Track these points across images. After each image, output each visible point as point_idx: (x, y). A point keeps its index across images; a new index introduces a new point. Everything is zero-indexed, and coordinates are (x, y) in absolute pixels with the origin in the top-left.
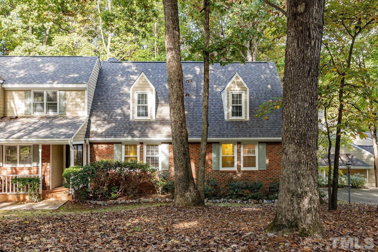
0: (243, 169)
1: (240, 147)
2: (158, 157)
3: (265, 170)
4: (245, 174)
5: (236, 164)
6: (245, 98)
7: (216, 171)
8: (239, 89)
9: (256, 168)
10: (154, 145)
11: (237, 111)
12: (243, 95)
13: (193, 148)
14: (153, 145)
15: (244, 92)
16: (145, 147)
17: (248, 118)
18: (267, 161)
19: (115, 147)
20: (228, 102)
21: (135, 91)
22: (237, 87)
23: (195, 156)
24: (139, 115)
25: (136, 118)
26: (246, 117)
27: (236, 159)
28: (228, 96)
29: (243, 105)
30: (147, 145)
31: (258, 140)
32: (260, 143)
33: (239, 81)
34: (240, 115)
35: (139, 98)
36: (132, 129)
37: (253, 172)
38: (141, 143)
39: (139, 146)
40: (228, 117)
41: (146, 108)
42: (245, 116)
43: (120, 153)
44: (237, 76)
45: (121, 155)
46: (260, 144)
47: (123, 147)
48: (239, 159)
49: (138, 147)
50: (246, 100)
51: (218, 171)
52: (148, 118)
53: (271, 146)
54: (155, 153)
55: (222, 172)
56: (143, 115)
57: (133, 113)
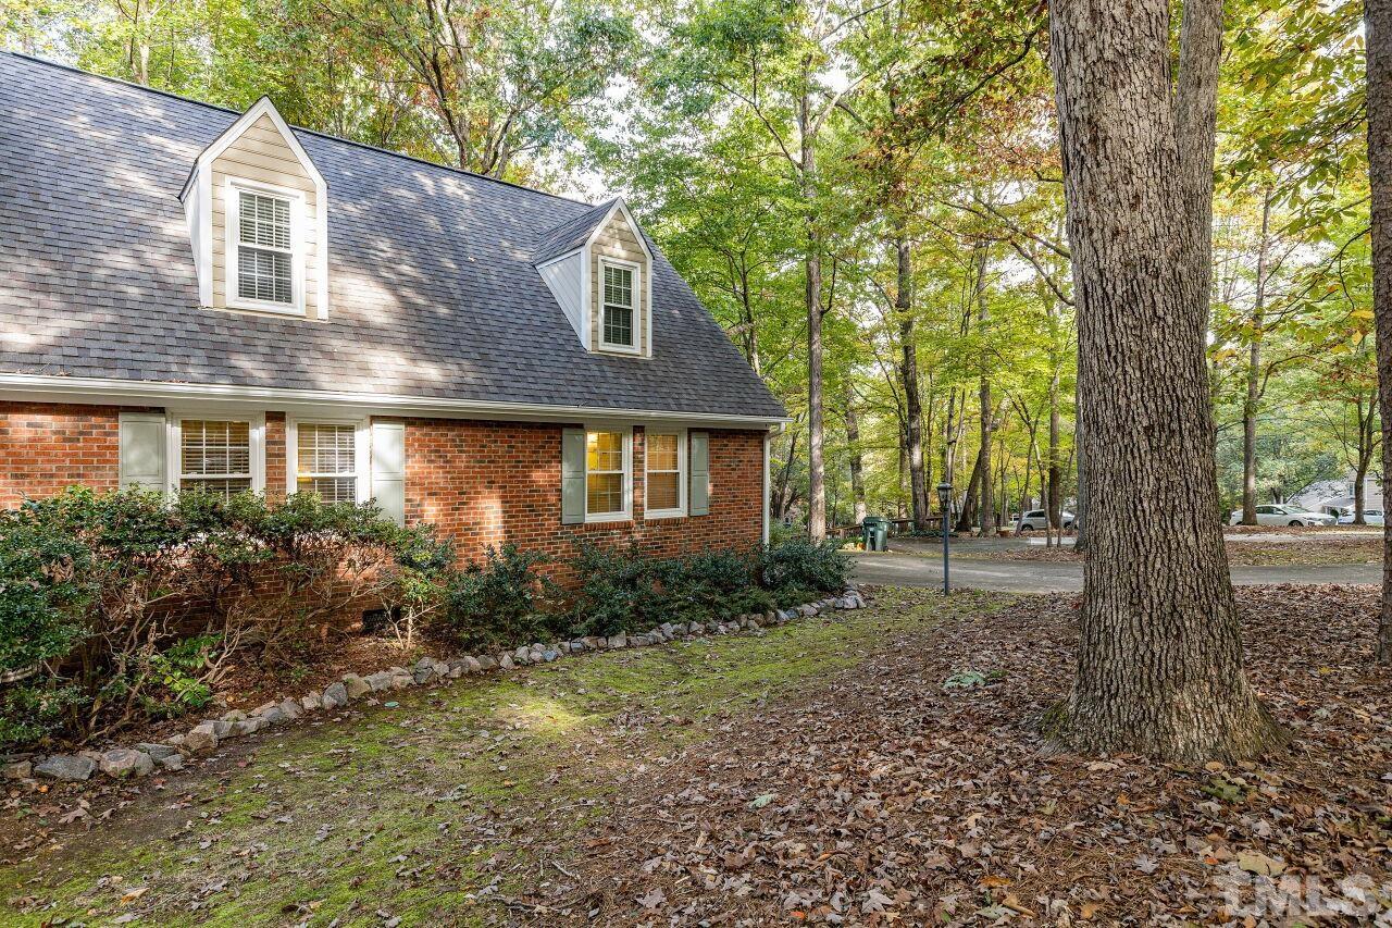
0: (649, 515)
1: (642, 444)
2: (352, 480)
3: (704, 517)
4: (656, 530)
5: (628, 499)
6: (641, 287)
7: (573, 526)
8: (623, 254)
9: (680, 512)
10: (334, 425)
11: (618, 324)
12: (636, 276)
13: (496, 441)
14: (329, 429)
15: (638, 265)
16: (291, 436)
17: (649, 353)
18: (710, 488)
19: (125, 432)
20: (595, 292)
21: (228, 180)
22: (618, 245)
23: (503, 472)
24: (246, 290)
25: (233, 300)
26: (644, 348)
27: (628, 484)
28: (595, 273)
29: (636, 306)
30: (301, 427)
31: (686, 421)
32: (693, 431)
33: (624, 226)
34: (628, 340)
35: (246, 211)
36: (225, 348)
37: (675, 522)
38: (276, 417)
39: (263, 430)
40: (595, 341)
41: (280, 263)
42: (641, 345)
43: (155, 462)
44: (620, 210)
45: (162, 472)
46: (693, 435)
47: (174, 432)
48: (637, 481)
49: (258, 434)
50: (644, 292)
51: (580, 525)
52: (296, 309)
53: (719, 442)
54: (337, 460)
55: (593, 527)
56: (265, 294)
57: (219, 278)
